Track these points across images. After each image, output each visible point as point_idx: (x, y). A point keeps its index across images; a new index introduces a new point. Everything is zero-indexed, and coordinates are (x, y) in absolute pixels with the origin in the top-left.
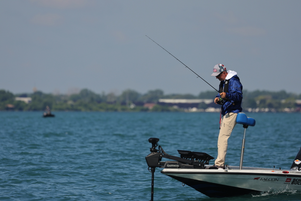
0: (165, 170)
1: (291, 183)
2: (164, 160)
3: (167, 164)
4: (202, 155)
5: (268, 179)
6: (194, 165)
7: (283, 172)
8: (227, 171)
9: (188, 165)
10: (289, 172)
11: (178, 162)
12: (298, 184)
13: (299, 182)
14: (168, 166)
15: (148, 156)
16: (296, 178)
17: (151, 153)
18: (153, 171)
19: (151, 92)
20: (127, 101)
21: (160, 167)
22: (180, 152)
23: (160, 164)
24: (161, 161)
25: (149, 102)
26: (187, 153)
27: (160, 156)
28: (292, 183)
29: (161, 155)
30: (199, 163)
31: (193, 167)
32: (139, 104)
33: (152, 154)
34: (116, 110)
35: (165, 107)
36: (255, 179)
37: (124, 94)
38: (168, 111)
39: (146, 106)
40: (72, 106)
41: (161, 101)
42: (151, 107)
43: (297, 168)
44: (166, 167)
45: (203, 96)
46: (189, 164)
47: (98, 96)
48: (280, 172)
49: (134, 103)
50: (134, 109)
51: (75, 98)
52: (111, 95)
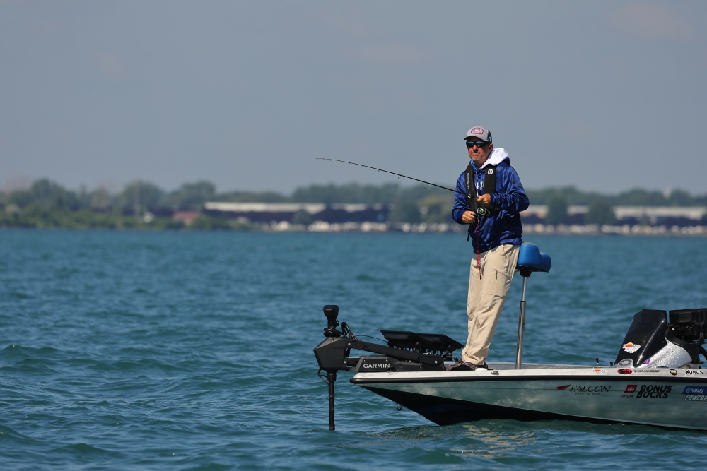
0: (359, 376)
1: (635, 394)
2: (355, 353)
3: (363, 363)
4: (436, 339)
5: (586, 388)
6: (423, 363)
7: (619, 371)
8: (497, 373)
9: (410, 363)
10: (631, 372)
11: (387, 358)
12: (651, 397)
13: (654, 392)
14: (366, 366)
15: (321, 346)
16: (647, 384)
17: (326, 340)
18: (332, 380)
19: (188, 187)
20: (137, 207)
21: (347, 370)
22: (388, 335)
23: (348, 364)
24: (348, 356)
25: (185, 208)
26: (404, 337)
27: (347, 346)
28: (639, 394)
29: (349, 344)
30: (434, 358)
31: (422, 366)
32: (163, 213)
33: (330, 341)
34: (112, 227)
35: (220, 221)
36: (560, 388)
37: (130, 192)
38: (227, 228)
39: (178, 217)
40: (16, 215)
41: (211, 206)
42: (188, 219)
43: (630, 361)
44: (362, 370)
45: (302, 196)
46: (412, 361)
47: (71, 195)
48: (613, 372)
49: (151, 210)
50: (152, 224)
51: (21, 199)
52: (100, 193)
